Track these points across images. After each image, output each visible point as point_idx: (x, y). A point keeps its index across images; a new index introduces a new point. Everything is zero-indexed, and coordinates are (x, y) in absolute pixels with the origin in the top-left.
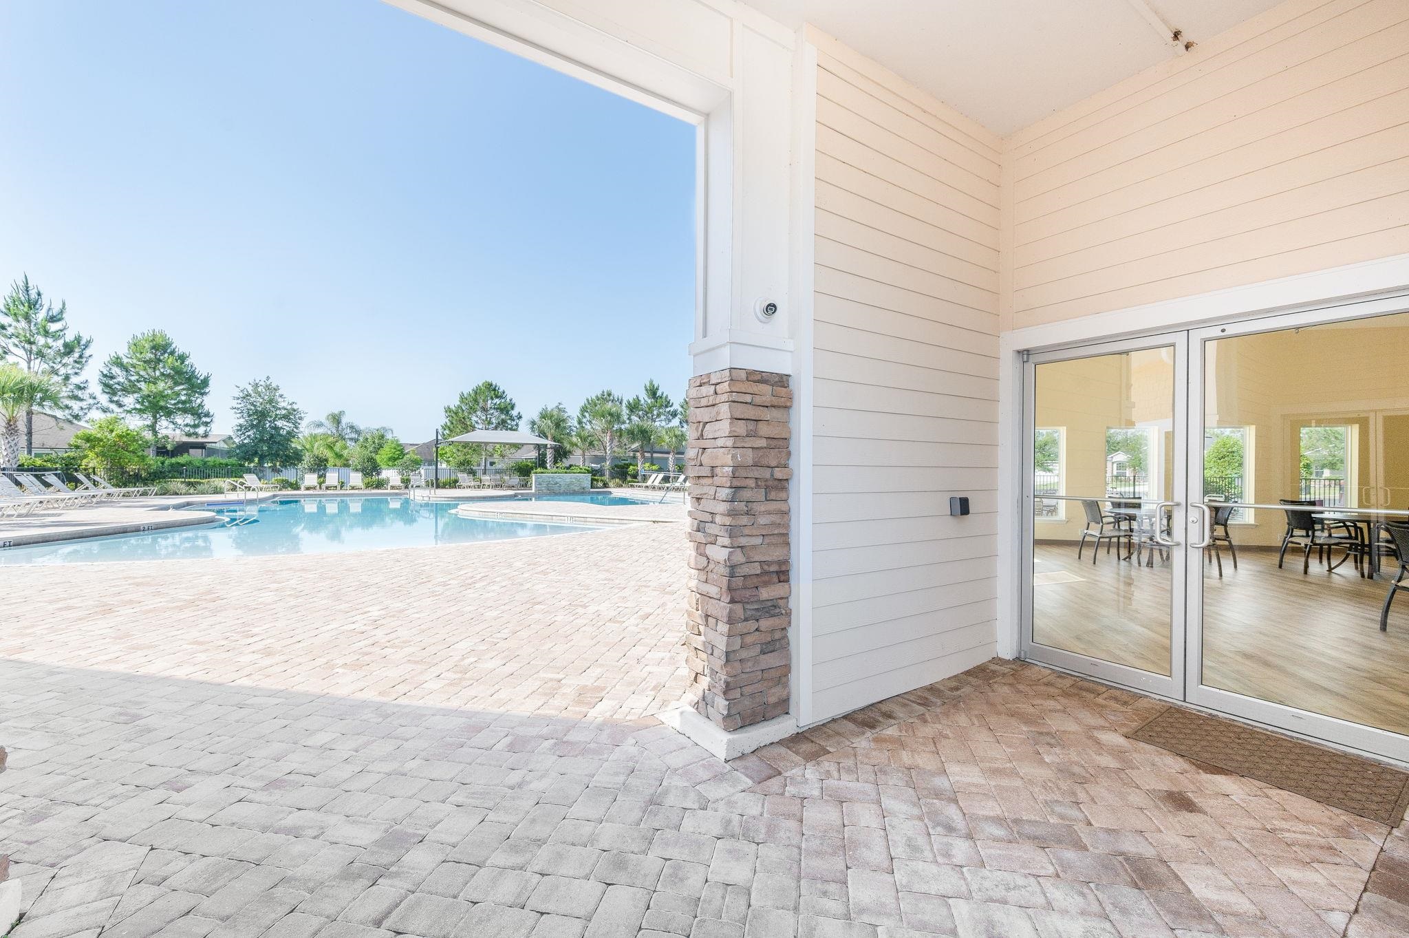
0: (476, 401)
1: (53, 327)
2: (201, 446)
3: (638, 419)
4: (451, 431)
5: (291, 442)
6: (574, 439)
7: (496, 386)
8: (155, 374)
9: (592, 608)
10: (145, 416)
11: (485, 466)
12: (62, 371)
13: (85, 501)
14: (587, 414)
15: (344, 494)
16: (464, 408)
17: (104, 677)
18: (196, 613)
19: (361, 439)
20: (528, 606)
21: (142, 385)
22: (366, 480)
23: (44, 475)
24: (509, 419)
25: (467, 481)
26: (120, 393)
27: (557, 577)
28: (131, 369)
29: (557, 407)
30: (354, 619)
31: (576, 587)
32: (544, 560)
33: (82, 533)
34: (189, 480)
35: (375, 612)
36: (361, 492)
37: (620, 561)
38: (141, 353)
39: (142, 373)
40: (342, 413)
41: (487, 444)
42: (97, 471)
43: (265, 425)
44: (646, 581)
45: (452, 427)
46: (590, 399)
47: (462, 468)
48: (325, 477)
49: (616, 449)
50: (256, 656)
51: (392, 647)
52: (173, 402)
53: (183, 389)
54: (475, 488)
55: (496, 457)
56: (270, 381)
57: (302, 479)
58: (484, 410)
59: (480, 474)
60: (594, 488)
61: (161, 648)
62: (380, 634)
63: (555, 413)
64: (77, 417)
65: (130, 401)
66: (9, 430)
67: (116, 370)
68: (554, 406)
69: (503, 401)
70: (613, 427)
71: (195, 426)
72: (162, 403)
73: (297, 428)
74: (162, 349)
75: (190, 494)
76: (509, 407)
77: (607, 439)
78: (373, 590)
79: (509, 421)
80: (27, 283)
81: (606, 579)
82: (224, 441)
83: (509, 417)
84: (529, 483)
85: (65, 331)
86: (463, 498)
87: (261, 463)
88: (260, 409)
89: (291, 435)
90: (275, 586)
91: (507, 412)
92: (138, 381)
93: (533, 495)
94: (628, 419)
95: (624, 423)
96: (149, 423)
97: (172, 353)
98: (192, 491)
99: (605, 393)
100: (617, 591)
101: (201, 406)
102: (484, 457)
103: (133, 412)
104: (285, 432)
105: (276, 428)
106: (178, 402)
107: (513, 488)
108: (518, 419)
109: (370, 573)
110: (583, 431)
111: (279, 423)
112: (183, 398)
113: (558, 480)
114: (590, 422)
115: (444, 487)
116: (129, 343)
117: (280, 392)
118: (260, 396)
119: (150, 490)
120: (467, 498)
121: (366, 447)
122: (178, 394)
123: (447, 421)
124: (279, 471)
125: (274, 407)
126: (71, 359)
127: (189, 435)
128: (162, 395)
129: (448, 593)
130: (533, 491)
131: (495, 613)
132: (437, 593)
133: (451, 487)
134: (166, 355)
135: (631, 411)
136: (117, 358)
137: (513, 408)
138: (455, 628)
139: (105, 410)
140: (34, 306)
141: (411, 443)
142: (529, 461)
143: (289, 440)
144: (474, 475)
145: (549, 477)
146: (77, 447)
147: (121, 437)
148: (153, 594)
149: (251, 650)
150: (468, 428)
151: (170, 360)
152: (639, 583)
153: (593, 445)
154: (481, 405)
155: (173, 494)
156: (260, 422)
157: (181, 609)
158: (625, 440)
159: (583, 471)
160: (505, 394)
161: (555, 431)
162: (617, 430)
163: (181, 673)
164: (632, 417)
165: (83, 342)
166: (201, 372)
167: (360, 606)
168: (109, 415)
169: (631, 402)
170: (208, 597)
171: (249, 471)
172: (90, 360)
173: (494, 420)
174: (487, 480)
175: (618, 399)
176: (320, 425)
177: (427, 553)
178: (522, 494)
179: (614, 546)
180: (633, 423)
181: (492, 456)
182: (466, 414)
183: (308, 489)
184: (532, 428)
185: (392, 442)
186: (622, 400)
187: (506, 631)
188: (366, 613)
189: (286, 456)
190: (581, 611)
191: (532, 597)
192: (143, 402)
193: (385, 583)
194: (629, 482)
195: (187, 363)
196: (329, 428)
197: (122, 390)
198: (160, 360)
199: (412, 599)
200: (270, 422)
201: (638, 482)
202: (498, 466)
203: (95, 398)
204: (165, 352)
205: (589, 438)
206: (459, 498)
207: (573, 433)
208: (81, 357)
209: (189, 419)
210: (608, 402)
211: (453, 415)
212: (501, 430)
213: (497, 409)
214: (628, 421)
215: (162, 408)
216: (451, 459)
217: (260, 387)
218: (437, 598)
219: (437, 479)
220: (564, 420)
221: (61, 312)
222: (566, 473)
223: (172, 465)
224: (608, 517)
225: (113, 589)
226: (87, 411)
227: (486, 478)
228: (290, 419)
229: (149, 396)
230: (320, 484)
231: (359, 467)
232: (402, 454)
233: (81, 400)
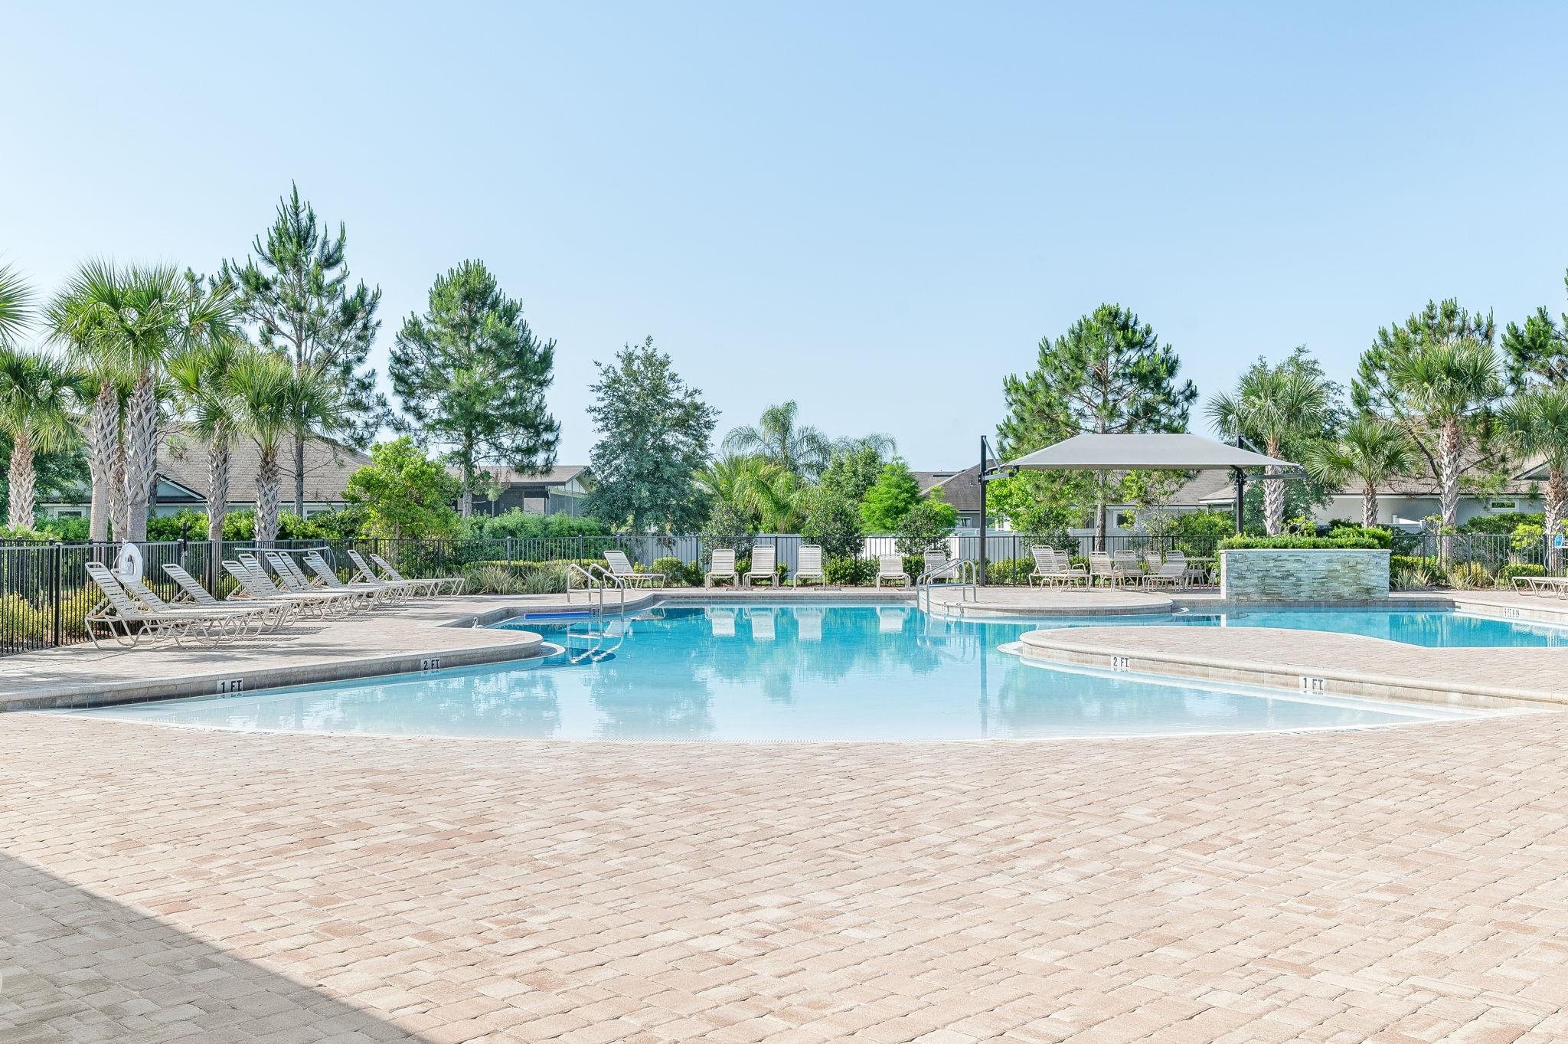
0: (1078, 359)
1: (329, 276)
2: (540, 491)
3: (1545, 381)
4: (1019, 439)
5: (691, 478)
6: (1344, 449)
7: (1128, 318)
8: (469, 349)
9: (1331, 980)
10: (455, 434)
11: (1104, 527)
12: (342, 358)
13: (357, 604)
14: (1381, 376)
15: (785, 597)
16: (1049, 380)
17: (270, 989)
18: (446, 865)
19: (830, 466)
20: (1142, 945)
21: (451, 374)
22: (833, 564)
23: (306, 554)
24: (1164, 401)
25: (1055, 566)
26: (419, 391)
27: (1242, 865)
28: (435, 343)
29: (1294, 360)
30: (723, 922)
31: (1292, 903)
32: (1213, 808)
33: (336, 669)
34: (517, 563)
35: (771, 909)
36: (820, 592)
37: (1445, 830)
38: (448, 310)
39: (451, 350)
40: (790, 407)
41: (1106, 469)
42: (381, 544)
43: (645, 441)
44: (1522, 909)
45: (1021, 429)
46: (1390, 331)
47: (1044, 533)
48: (750, 556)
49: (1473, 473)
50: (518, 987)
51: (784, 1014)
52: (496, 403)
53: (511, 377)
54: (1074, 585)
55: (1130, 506)
56: (652, 346)
57: (707, 561)
58: (1100, 380)
59: (1085, 551)
60: (1403, 590)
61: (371, 936)
62: (766, 968)
63: (1286, 378)
64: (360, 441)
65: (431, 405)
66: (266, 472)
67: (413, 348)
68: (1285, 359)
69: (1147, 353)
70: (1463, 407)
71: (530, 451)
72: (478, 408)
73: (702, 447)
74: (480, 299)
75: (516, 593)
76: (1162, 369)
77: (1443, 442)
78: (778, 849)
79: (1162, 407)
80: (297, 201)
81: (1389, 888)
82: (579, 479)
83: (1160, 397)
84: (1213, 574)
85: (346, 282)
86: (1040, 611)
87: (638, 525)
88: (636, 409)
89: (693, 462)
90: (592, 816)
91: (1158, 383)
92: (445, 367)
93: (1224, 606)
94: (1513, 381)
95: (1498, 393)
96: (458, 447)
97: (494, 306)
98: (518, 586)
99: (1438, 312)
100: (1421, 930)
101: (540, 408)
102: (1099, 503)
103: (438, 426)
104: (680, 458)
105: (664, 449)
106: (504, 404)
107: (1170, 587)
108: (1187, 399)
109: (782, 803)
110: (1369, 422)
111: (670, 438)
112: (512, 394)
113: (1291, 566)
114: (1392, 397)
115: (1000, 583)
116: (431, 292)
117: (671, 369)
118: (636, 381)
119: (454, 582)
120: (1050, 611)
121: (838, 483)
122: (504, 388)
123: (1011, 414)
124: (670, 543)
125: (659, 402)
126: (352, 333)
127: (520, 469)
128: (480, 393)
129: (946, 879)
130: (1223, 596)
131: (1045, 956)
132: (918, 876)
133: (1016, 583)
134: (486, 309)
135: (1522, 356)
136: (415, 325)
137: (1171, 371)
138: (937, 984)
139: (399, 427)
140: (305, 242)
141: (937, 470)
142: (1217, 511)
143: (686, 474)
144: (1074, 552)
145: (1266, 559)
146: (355, 500)
147: (413, 477)
148: (393, 812)
149: (511, 970)
150: (1058, 428)
151: (490, 320)
152: (1500, 915)
153: (1402, 466)
154: (1091, 369)
155: (489, 593)
156: (636, 435)
157: (426, 849)
158: (1501, 444)
159: (1366, 539)
160: (1152, 335)
161: (1288, 428)
162: (1475, 416)
163: (382, 1003)
164: (1527, 376)
165: (368, 299)
166: (540, 338)
167: (738, 891)
168: (403, 435)
169: (1522, 328)
170: (475, 830)
171: (616, 544)
172: (379, 332)
173: (1124, 407)
174: (1103, 565)
175: (1479, 326)
176: (750, 437)
177: (919, 760)
178: (1191, 605)
179: (1430, 779)
180: (1529, 392)
181: (1118, 500)
182: (1056, 395)
183: (718, 583)
184: (1224, 422)
185: (893, 472)
186: (1490, 326)
187: (1064, 1016)
188: (750, 909)
189: (683, 509)
190: (1293, 984)
191: (1158, 920)
192: (452, 407)
193: (806, 835)
194: (1515, 572)
195: (517, 322)
196: (768, 443)
197: (423, 386)
198: (475, 322)
199: (858, 886)
200: (653, 435)
201: (1545, 574)
202: (1141, 526)
203: (384, 404)
204: (484, 304)
205: (1390, 443)
206: (1031, 611)
207: (1341, 432)
208: (365, 327)
209: (522, 438)
210: (1445, 334)
211: (1026, 400)
212: (1143, 431)
213: (1132, 375)
214: (1510, 389)
215: (478, 417)
216: (1021, 509)
217: (637, 361)
218: (915, 889)
219: (984, 561)
220: (1311, 397)
221: (340, 246)
222: (1316, 546)
223: (494, 532)
224: (1426, 683)
225: (340, 793)
226: (373, 430)
227: (1100, 561)
228: (689, 426)
229: (460, 395)
230: (741, 572)
231: (817, 534)
232: (914, 496)
233: (366, 409)
